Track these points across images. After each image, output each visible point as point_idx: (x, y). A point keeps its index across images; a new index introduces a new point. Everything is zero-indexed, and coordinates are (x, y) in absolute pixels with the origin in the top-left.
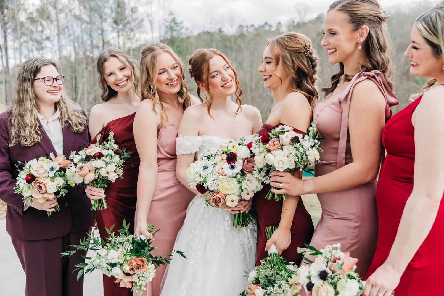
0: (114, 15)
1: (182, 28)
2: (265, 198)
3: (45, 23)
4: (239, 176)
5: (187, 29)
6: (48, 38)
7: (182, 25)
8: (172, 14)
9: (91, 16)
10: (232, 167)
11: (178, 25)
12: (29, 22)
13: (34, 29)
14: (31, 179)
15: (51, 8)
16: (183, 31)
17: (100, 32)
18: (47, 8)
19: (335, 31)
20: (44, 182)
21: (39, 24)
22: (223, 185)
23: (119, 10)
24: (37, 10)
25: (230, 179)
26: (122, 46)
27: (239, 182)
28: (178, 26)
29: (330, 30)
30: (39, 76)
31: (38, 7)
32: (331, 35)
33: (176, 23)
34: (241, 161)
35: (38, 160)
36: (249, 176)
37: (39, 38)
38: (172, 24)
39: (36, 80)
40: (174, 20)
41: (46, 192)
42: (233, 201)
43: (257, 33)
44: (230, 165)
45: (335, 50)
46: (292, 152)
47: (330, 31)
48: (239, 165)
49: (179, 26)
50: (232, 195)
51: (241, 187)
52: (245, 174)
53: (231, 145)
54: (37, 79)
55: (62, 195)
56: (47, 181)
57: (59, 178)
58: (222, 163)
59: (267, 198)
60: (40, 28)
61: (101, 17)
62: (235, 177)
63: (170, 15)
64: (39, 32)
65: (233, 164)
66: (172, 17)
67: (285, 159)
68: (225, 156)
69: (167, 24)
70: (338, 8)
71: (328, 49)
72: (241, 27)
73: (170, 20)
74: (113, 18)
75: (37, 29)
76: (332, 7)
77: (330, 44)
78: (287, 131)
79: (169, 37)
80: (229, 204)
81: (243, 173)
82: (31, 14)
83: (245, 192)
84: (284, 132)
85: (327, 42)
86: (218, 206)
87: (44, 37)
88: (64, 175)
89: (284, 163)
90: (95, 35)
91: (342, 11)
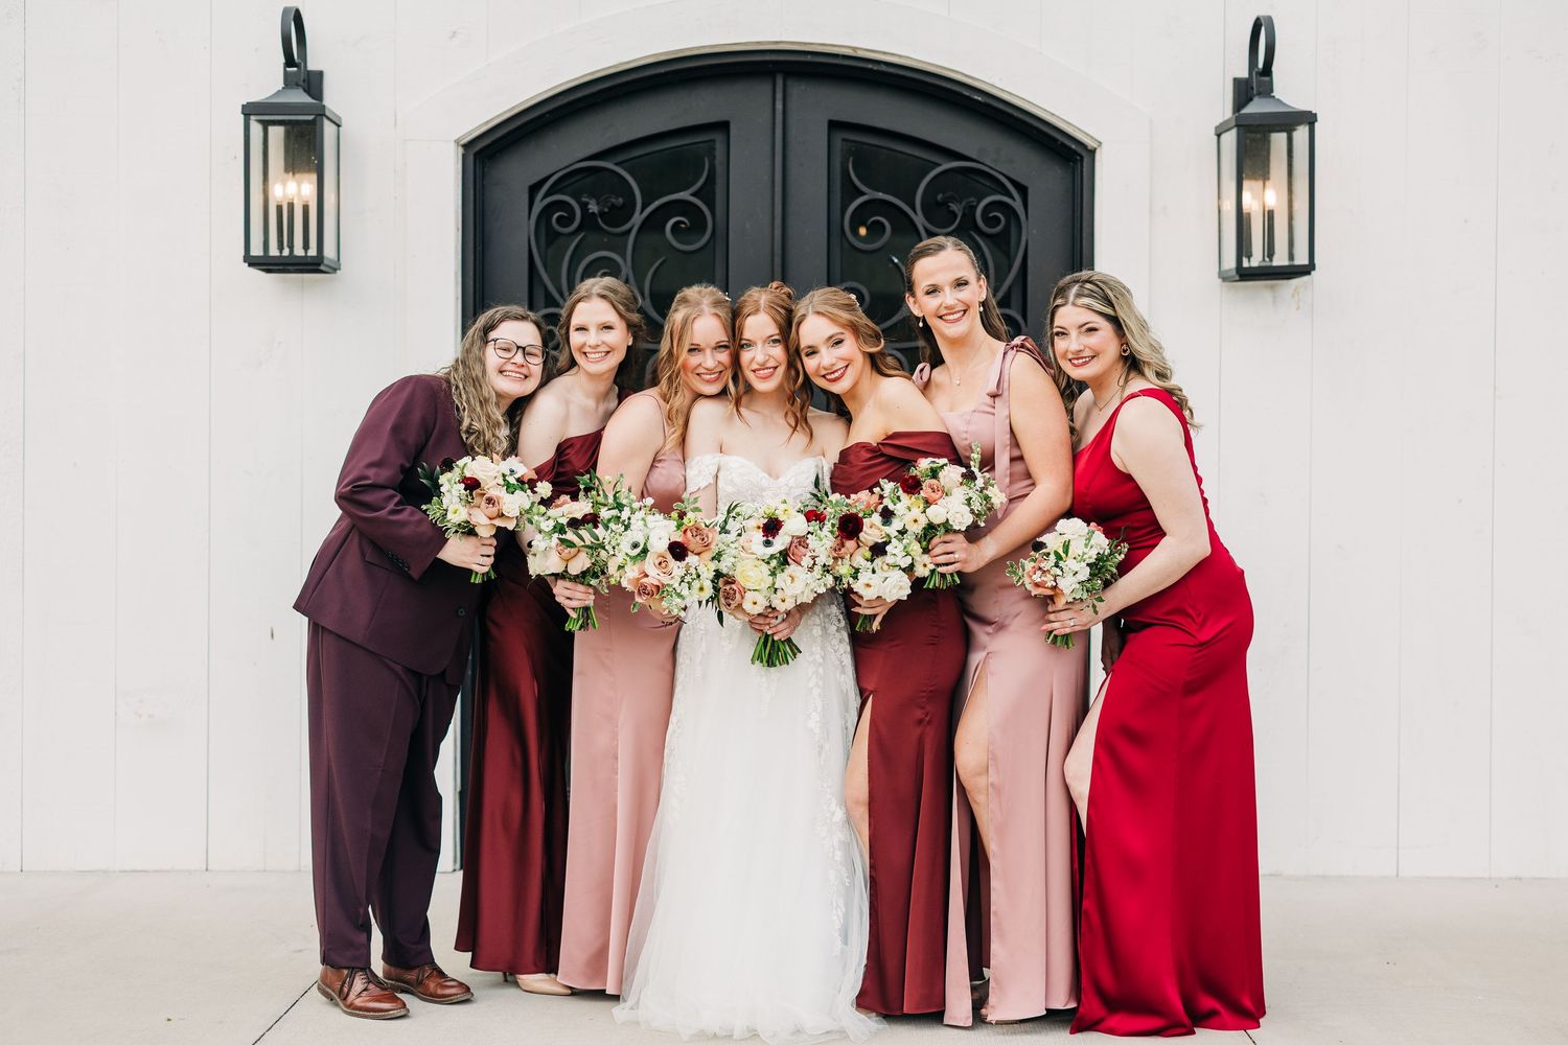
10: (768, 544)
25: (757, 562)
27: (773, 574)
36: (792, 568)
42: (755, 603)
48: (780, 542)
53: (783, 506)
62: (768, 563)
65: (770, 538)
80: (747, 606)
86: (729, 605)
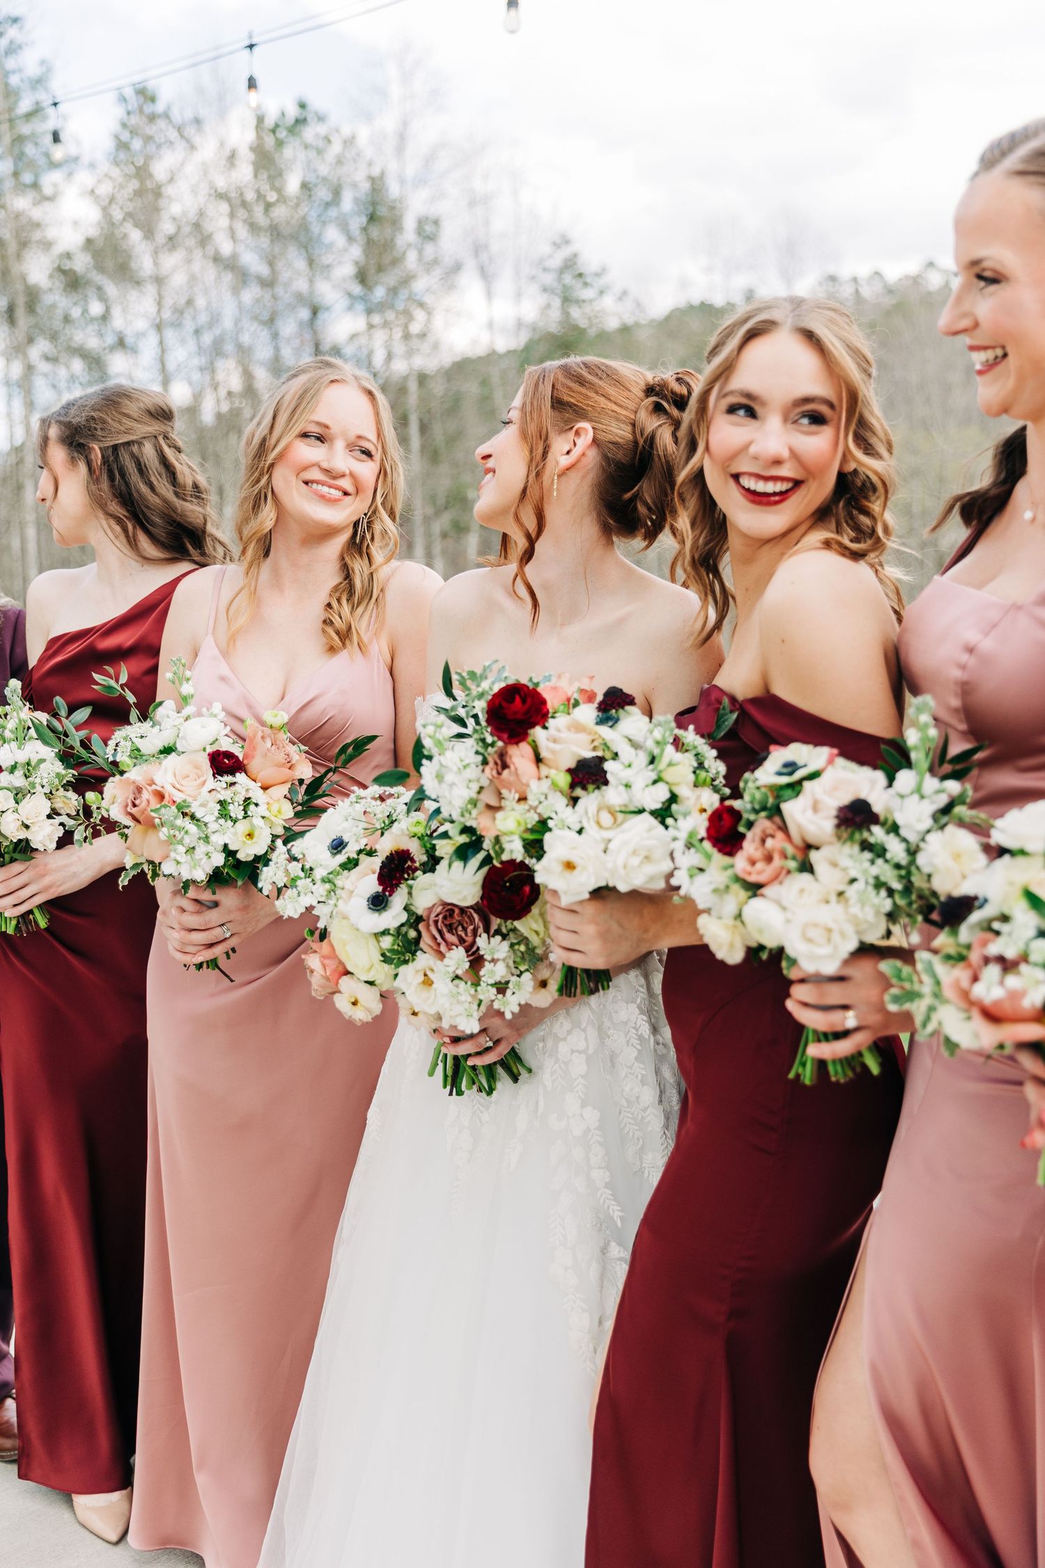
0: (356, 252)
1: (602, 292)
2: (791, 1075)
3: (111, 290)
5: (625, 293)
6: (121, 343)
7: (602, 282)
8: (567, 242)
9: (274, 257)
11: (588, 280)
12: (59, 283)
13: (76, 313)
15: (135, 235)
16: (608, 302)
17: (305, 314)
18: (125, 236)
19: (998, 267)
21: (91, 292)
23: (375, 232)
24: (89, 242)
26: (384, 365)
28: (586, 284)
29: (975, 263)
31: (93, 232)
32: (982, 284)
33: (580, 275)
37: (93, 343)
38: (568, 279)
40: (570, 264)
43: (894, 302)
45: (999, 352)
46: (853, 874)
47: (976, 270)
49: (592, 286)
59: (798, 1076)
60: (96, 308)
61: (311, 262)
63: (556, 245)
64: (93, 319)
66: (565, 252)
67: (833, 914)
69: (549, 279)
70: (1013, 161)
71: (973, 348)
72: (831, 283)
73: (557, 261)
74: (357, 263)
75: (85, 311)
76: (989, 161)
77: (976, 325)
78: (814, 776)
79: (554, 328)
82: (68, 256)
84: (799, 783)
85: (964, 315)
87: (110, 339)
89: (829, 930)
90: (288, 327)
91: (1032, 179)
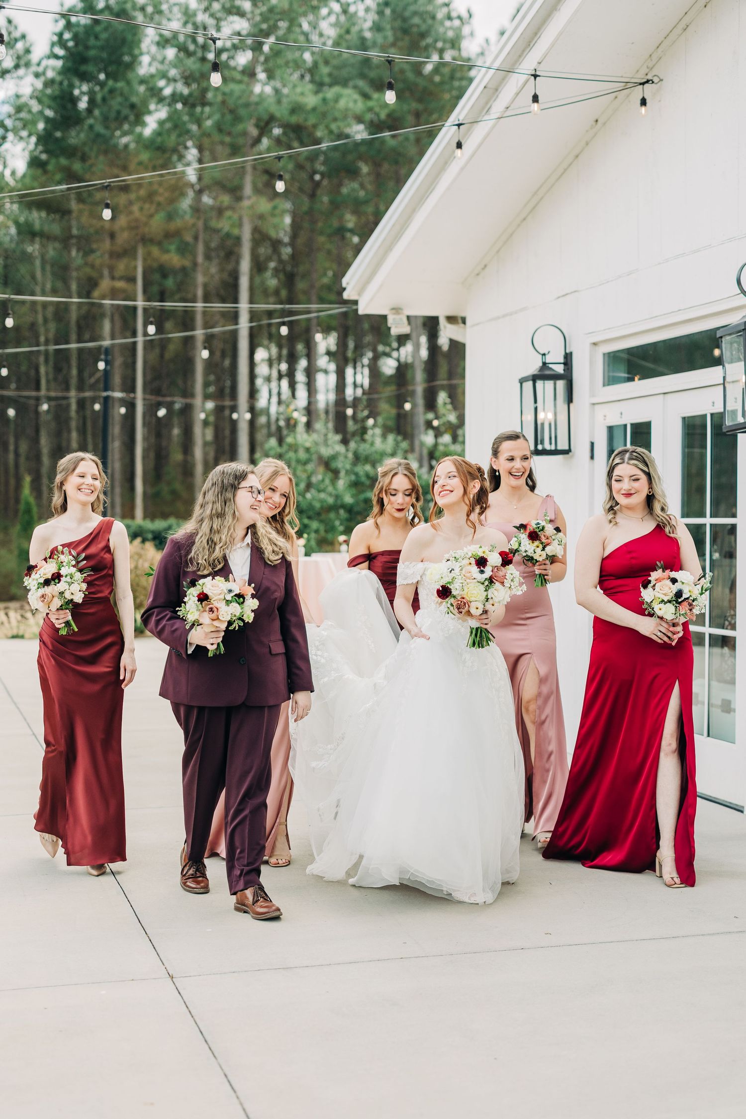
4: (487, 583)
14: (203, 598)
20: (218, 605)
22: (469, 589)
30: (243, 484)
34: (491, 569)
35: (213, 578)
39: (240, 488)
41: (218, 619)
44: (479, 569)
50: (477, 602)
51: (487, 596)
52: (493, 582)
54: (242, 488)
55: (235, 627)
56: (222, 605)
57: (235, 604)
58: (469, 567)
68: (473, 561)
81: (491, 580)
83: (491, 601)
88: (243, 603)
